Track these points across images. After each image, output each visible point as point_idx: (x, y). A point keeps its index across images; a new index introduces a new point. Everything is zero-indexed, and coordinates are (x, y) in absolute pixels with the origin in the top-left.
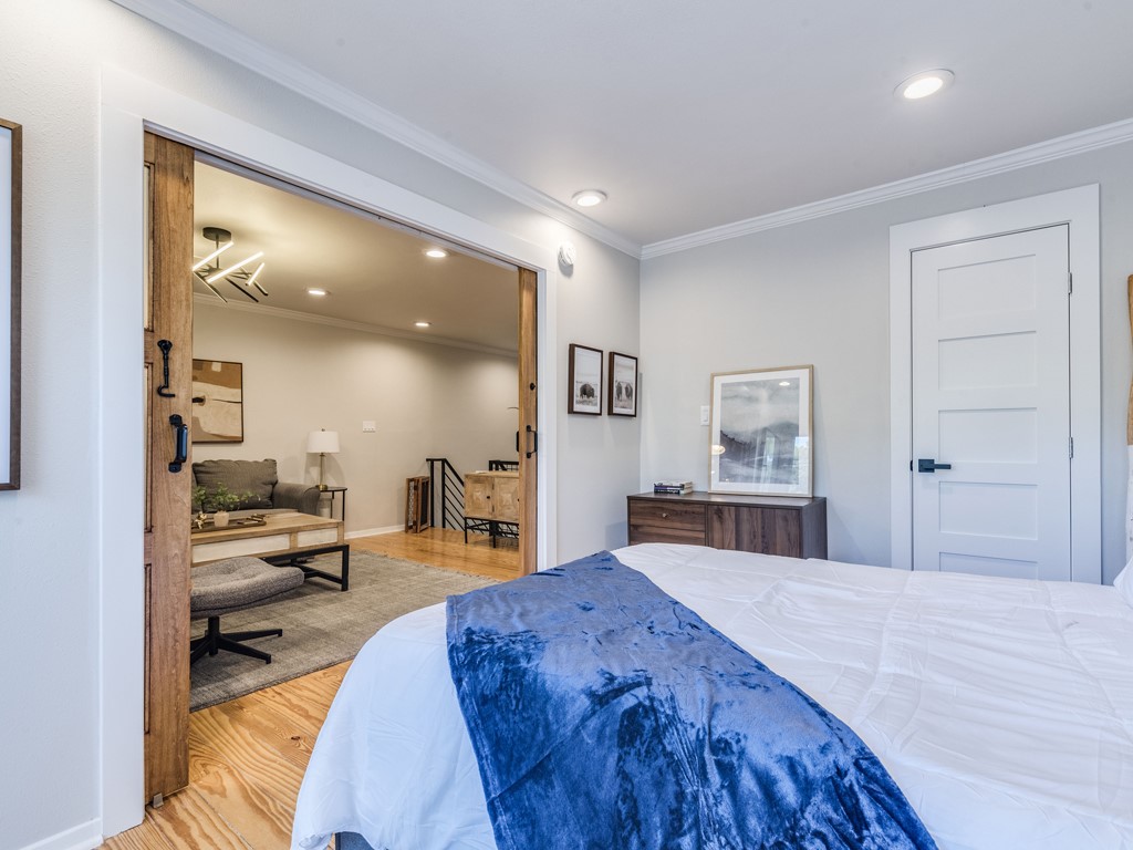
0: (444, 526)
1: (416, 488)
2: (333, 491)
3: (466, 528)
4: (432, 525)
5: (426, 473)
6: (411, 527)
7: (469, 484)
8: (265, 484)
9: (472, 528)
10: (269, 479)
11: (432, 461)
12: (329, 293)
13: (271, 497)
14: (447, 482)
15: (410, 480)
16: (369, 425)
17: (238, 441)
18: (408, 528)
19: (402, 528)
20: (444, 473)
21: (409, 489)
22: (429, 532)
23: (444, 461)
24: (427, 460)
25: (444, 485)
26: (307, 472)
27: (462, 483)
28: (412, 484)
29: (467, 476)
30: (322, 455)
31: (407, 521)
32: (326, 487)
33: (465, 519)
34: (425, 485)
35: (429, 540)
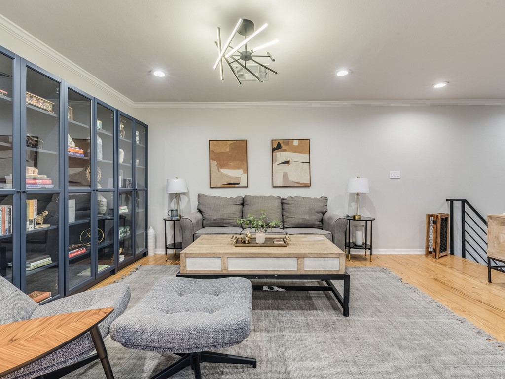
0: (464, 256)
1: (435, 222)
2: (366, 221)
3: (490, 268)
4: (452, 253)
5: (447, 211)
6: (430, 253)
7: (493, 225)
8: (317, 212)
9: (495, 268)
10: (320, 209)
11: (452, 202)
12: (351, 72)
13: (322, 221)
14: (467, 219)
15: (430, 216)
16: (395, 174)
17: (308, 186)
18: (428, 253)
19: (423, 251)
20: (463, 212)
21: (429, 222)
22: (448, 259)
23: (464, 202)
24: (447, 200)
25: (463, 221)
26: (350, 206)
27: (485, 222)
28: (432, 219)
29: (491, 217)
30: (357, 195)
31: (427, 248)
32: (360, 217)
33: (489, 258)
34: (444, 220)
35: (447, 269)
